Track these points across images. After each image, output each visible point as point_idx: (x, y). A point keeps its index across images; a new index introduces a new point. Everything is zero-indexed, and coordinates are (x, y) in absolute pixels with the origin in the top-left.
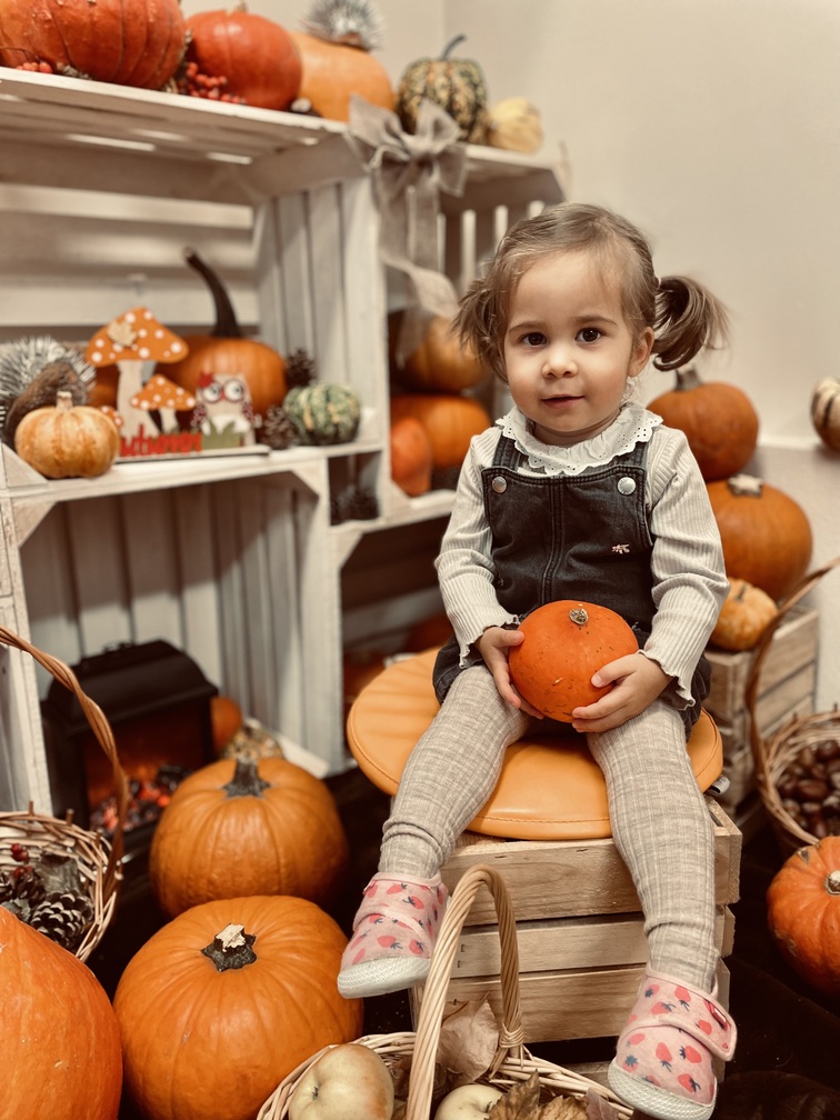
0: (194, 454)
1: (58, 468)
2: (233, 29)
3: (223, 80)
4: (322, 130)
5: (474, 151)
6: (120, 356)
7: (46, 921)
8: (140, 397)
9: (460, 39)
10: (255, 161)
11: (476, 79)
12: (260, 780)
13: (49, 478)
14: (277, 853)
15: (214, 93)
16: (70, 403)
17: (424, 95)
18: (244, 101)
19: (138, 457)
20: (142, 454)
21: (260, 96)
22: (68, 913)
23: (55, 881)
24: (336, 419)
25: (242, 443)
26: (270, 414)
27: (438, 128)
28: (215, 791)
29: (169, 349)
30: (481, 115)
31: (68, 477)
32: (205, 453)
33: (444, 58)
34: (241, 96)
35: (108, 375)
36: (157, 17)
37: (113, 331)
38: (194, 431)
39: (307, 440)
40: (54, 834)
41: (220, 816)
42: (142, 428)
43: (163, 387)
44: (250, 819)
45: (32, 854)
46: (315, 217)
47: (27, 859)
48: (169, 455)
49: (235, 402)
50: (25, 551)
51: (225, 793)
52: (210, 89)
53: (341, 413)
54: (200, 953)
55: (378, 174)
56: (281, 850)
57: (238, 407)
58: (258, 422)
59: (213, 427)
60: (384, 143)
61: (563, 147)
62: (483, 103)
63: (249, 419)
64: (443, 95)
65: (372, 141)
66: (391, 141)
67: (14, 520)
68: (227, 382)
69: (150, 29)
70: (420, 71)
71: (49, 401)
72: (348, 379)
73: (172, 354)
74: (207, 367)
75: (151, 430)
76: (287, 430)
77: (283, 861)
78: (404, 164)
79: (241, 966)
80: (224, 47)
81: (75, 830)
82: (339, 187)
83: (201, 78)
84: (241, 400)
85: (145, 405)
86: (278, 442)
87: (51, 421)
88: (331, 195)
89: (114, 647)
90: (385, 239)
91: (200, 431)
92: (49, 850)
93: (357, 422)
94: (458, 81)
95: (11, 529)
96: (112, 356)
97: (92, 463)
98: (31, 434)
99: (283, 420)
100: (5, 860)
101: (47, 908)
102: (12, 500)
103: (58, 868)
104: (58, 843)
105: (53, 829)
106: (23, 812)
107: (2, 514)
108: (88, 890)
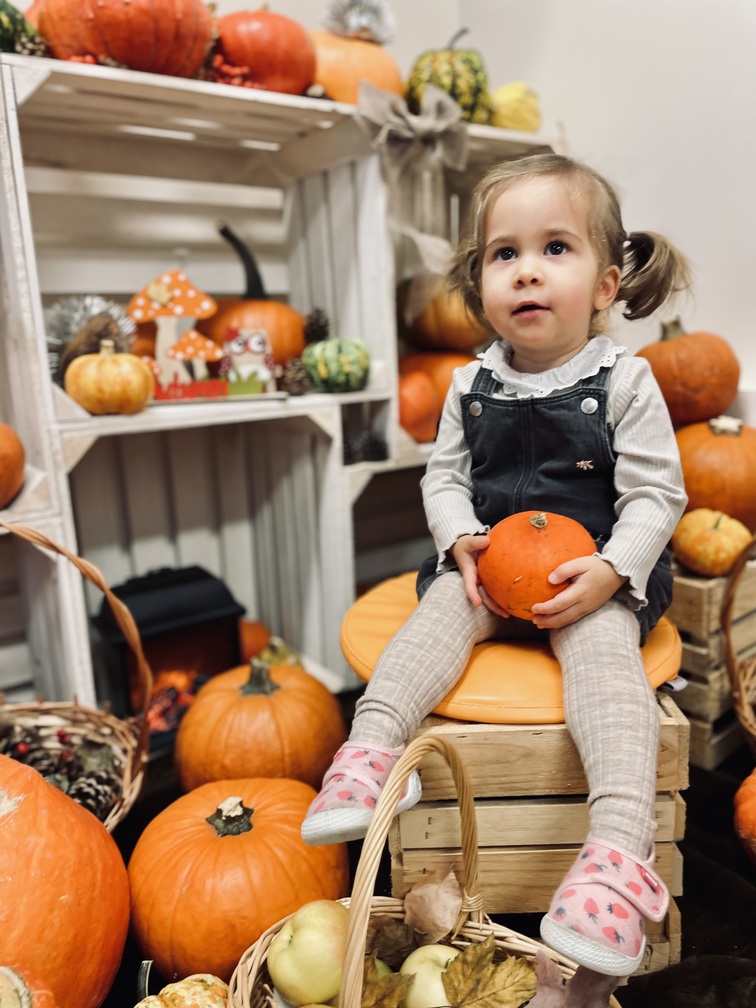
0: (221, 398)
1: (101, 407)
3: (245, 70)
4: (335, 113)
5: (475, 130)
6: (158, 313)
7: (81, 794)
9: (463, 32)
10: (284, 146)
11: (477, 65)
12: (272, 683)
13: (93, 414)
14: (282, 744)
15: (237, 81)
16: (111, 350)
17: (430, 81)
18: (264, 86)
20: (175, 397)
21: (279, 82)
22: (100, 787)
23: (92, 763)
24: (347, 368)
25: (264, 389)
26: (289, 365)
27: (440, 110)
28: (231, 690)
29: (200, 306)
30: (482, 98)
31: (109, 414)
32: (231, 397)
33: (450, 49)
34: (260, 83)
37: (153, 291)
38: (222, 380)
39: (322, 388)
40: (93, 723)
41: (233, 711)
42: (176, 376)
43: (196, 340)
45: (76, 740)
46: (334, 194)
48: (200, 399)
49: (257, 353)
50: (72, 477)
51: (240, 692)
52: (233, 77)
53: (352, 363)
54: (204, 821)
55: (385, 149)
56: (285, 741)
57: (260, 358)
58: (279, 372)
59: (239, 376)
60: (389, 122)
61: (560, 126)
62: (483, 86)
64: (447, 81)
65: (379, 120)
66: (396, 120)
68: (252, 336)
69: (178, 25)
70: (426, 62)
71: (94, 348)
72: (362, 335)
73: (203, 311)
74: (234, 323)
75: (185, 378)
76: (303, 378)
77: (287, 751)
78: (409, 141)
79: (239, 833)
80: (247, 42)
81: (112, 720)
82: (353, 166)
83: (226, 68)
84: (263, 352)
85: (180, 356)
86: (295, 388)
87: (94, 365)
88: (345, 174)
89: (156, 570)
90: (392, 209)
91: (227, 379)
92: (90, 737)
93: (366, 372)
94: (460, 67)
96: (151, 314)
97: (129, 402)
99: (300, 370)
100: (53, 745)
101: (82, 782)
102: (61, 432)
103: (95, 752)
104: (97, 731)
105: (95, 719)
106: (69, 704)
107: (52, 444)
108: (119, 772)
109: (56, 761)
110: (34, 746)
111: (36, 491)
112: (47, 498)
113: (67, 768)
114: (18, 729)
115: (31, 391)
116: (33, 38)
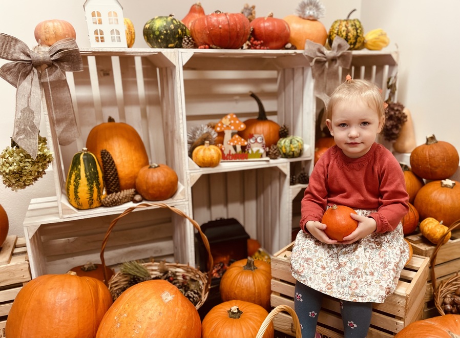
0: (245, 160)
2: (267, 24)
3: (262, 42)
4: (295, 53)
5: (355, 53)
6: (225, 129)
7: (189, 297)
8: (230, 141)
9: (355, 10)
12: (254, 266)
13: (200, 167)
14: (255, 289)
15: (258, 47)
16: (208, 144)
17: (337, 34)
19: (229, 160)
21: (274, 45)
22: (194, 295)
23: (193, 286)
24: (293, 150)
25: (261, 156)
26: (272, 147)
27: (340, 46)
28: (240, 267)
29: (240, 126)
30: (359, 39)
31: (206, 167)
32: (249, 160)
33: (347, 20)
34: (267, 47)
35: (221, 134)
36: (240, 29)
37: (224, 121)
38: (246, 152)
39: (283, 156)
41: (240, 274)
42: (230, 151)
43: (238, 138)
44: (249, 278)
45: (188, 278)
46: (296, 78)
47: (186, 279)
48: (238, 160)
49: (260, 143)
50: (192, 188)
51: (243, 268)
52: (257, 45)
53: (295, 148)
54: (227, 311)
56: (256, 288)
57: (261, 145)
58: (267, 149)
59: (252, 151)
60: (317, 56)
63: (264, 149)
65: (312, 56)
66: (320, 54)
67: (190, 179)
68: (258, 137)
69: (238, 33)
70: (338, 24)
71: (203, 144)
73: (241, 128)
74: (252, 131)
75: (233, 152)
76: (276, 153)
77: (257, 291)
78: (324, 62)
80: (263, 31)
81: (200, 272)
83: (255, 42)
84: (262, 143)
85: (232, 144)
86: (273, 157)
87: (202, 150)
88: (301, 71)
89: (219, 219)
90: (317, 87)
91: (248, 152)
92: (192, 277)
93: (301, 151)
95: (189, 182)
96: (223, 129)
97: (213, 163)
98: (196, 154)
99: (275, 149)
100: (180, 278)
101: (189, 293)
102: (190, 173)
103: (194, 283)
104: (195, 276)
105: (194, 272)
106: (186, 265)
107: (187, 177)
108: (201, 290)
109: (181, 284)
110: (175, 278)
111: (181, 193)
112: (184, 195)
113: (184, 287)
114: (170, 272)
115: (182, 159)
116: (189, 38)
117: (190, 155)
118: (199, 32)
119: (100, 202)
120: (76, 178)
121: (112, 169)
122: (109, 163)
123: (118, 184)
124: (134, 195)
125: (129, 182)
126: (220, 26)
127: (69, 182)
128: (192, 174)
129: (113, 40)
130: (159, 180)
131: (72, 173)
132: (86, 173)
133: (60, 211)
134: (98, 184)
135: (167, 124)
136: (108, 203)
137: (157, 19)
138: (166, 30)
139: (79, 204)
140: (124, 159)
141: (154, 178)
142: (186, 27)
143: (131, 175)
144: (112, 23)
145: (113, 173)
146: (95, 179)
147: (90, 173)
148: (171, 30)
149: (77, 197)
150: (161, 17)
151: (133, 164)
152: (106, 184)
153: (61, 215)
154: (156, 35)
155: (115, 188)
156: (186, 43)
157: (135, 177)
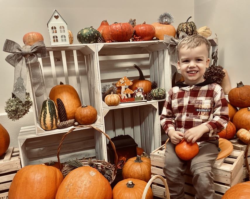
0: (133, 101)
2: (142, 28)
3: (140, 37)
4: (158, 42)
6: (122, 85)
8: (125, 92)
12: (141, 160)
13: (109, 106)
15: (138, 40)
16: (113, 94)
19: (124, 102)
22: (108, 177)
23: (107, 172)
25: (142, 99)
27: (183, 37)
31: (112, 106)
32: (135, 101)
34: (143, 39)
36: (128, 31)
37: (121, 81)
39: (155, 99)
40: (107, 165)
42: (125, 97)
43: (129, 90)
44: (138, 166)
47: (103, 168)
48: (129, 102)
51: (135, 161)
53: (161, 93)
54: (126, 184)
56: (143, 172)
57: (142, 93)
58: (145, 95)
59: (137, 97)
60: (171, 43)
63: (143, 95)
64: (185, 30)
65: (168, 43)
67: (104, 112)
68: (140, 89)
71: (110, 93)
73: (130, 84)
76: (151, 97)
77: (143, 174)
80: (140, 31)
82: (163, 50)
83: (136, 37)
86: (149, 99)
87: (110, 97)
91: (135, 97)
95: (103, 114)
96: (120, 85)
97: (116, 103)
98: (106, 99)
99: (150, 95)
100: (100, 168)
103: (108, 170)
106: (103, 161)
107: (102, 112)
108: (112, 174)
111: (99, 120)
112: (101, 121)
113: (102, 172)
115: (99, 102)
116: (101, 38)
117: (103, 100)
118: (106, 34)
119: (57, 126)
120: (44, 113)
121: (63, 108)
122: (61, 105)
123: (66, 116)
124: (74, 122)
125: (72, 115)
126: (117, 30)
127: (41, 116)
128: (104, 110)
129: (62, 41)
130: (87, 114)
131: (43, 111)
132: (49, 111)
133: (37, 131)
134: (56, 116)
135: (90, 84)
136: (61, 127)
137: (84, 29)
138: (89, 35)
139: (46, 127)
140: (69, 103)
141: (84, 112)
142: (99, 32)
143: (72, 112)
144: (62, 32)
145: (63, 111)
146: (54, 114)
147: (52, 110)
148: (92, 34)
149: (45, 123)
150: (86, 28)
151: (73, 105)
152: (60, 117)
153: (37, 133)
154: (84, 38)
155: (64, 118)
156: (100, 40)
157: (75, 113)
